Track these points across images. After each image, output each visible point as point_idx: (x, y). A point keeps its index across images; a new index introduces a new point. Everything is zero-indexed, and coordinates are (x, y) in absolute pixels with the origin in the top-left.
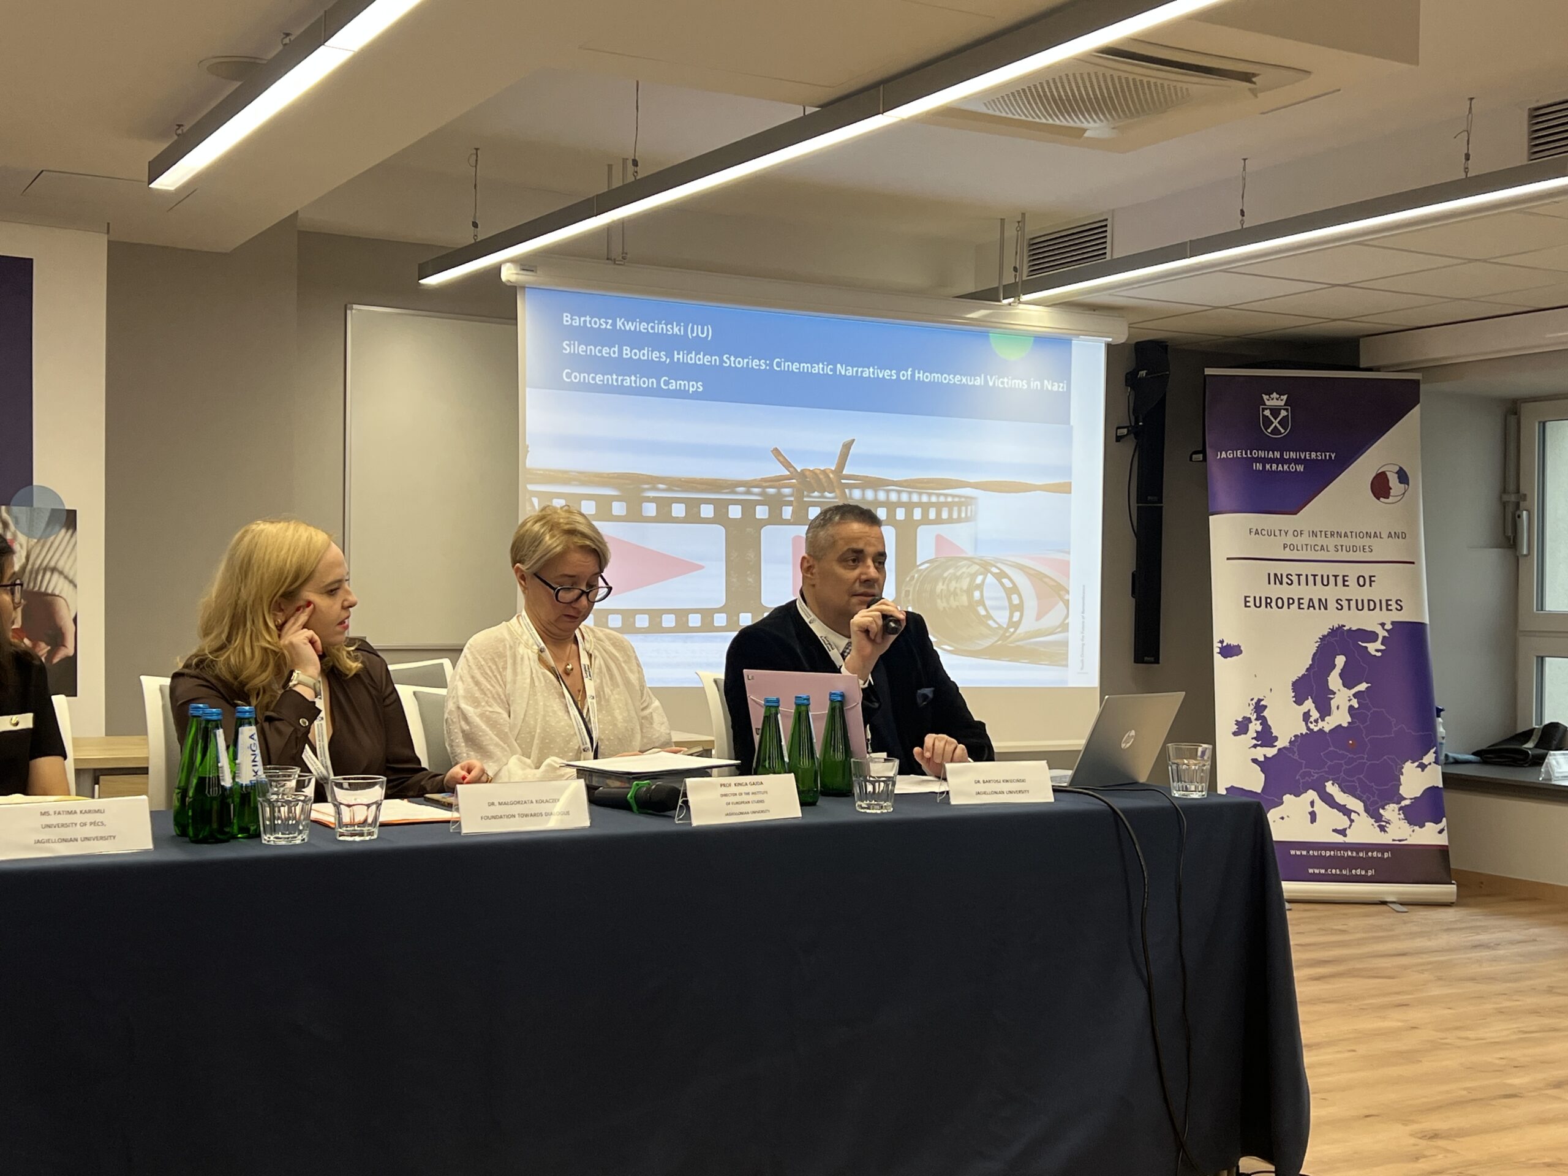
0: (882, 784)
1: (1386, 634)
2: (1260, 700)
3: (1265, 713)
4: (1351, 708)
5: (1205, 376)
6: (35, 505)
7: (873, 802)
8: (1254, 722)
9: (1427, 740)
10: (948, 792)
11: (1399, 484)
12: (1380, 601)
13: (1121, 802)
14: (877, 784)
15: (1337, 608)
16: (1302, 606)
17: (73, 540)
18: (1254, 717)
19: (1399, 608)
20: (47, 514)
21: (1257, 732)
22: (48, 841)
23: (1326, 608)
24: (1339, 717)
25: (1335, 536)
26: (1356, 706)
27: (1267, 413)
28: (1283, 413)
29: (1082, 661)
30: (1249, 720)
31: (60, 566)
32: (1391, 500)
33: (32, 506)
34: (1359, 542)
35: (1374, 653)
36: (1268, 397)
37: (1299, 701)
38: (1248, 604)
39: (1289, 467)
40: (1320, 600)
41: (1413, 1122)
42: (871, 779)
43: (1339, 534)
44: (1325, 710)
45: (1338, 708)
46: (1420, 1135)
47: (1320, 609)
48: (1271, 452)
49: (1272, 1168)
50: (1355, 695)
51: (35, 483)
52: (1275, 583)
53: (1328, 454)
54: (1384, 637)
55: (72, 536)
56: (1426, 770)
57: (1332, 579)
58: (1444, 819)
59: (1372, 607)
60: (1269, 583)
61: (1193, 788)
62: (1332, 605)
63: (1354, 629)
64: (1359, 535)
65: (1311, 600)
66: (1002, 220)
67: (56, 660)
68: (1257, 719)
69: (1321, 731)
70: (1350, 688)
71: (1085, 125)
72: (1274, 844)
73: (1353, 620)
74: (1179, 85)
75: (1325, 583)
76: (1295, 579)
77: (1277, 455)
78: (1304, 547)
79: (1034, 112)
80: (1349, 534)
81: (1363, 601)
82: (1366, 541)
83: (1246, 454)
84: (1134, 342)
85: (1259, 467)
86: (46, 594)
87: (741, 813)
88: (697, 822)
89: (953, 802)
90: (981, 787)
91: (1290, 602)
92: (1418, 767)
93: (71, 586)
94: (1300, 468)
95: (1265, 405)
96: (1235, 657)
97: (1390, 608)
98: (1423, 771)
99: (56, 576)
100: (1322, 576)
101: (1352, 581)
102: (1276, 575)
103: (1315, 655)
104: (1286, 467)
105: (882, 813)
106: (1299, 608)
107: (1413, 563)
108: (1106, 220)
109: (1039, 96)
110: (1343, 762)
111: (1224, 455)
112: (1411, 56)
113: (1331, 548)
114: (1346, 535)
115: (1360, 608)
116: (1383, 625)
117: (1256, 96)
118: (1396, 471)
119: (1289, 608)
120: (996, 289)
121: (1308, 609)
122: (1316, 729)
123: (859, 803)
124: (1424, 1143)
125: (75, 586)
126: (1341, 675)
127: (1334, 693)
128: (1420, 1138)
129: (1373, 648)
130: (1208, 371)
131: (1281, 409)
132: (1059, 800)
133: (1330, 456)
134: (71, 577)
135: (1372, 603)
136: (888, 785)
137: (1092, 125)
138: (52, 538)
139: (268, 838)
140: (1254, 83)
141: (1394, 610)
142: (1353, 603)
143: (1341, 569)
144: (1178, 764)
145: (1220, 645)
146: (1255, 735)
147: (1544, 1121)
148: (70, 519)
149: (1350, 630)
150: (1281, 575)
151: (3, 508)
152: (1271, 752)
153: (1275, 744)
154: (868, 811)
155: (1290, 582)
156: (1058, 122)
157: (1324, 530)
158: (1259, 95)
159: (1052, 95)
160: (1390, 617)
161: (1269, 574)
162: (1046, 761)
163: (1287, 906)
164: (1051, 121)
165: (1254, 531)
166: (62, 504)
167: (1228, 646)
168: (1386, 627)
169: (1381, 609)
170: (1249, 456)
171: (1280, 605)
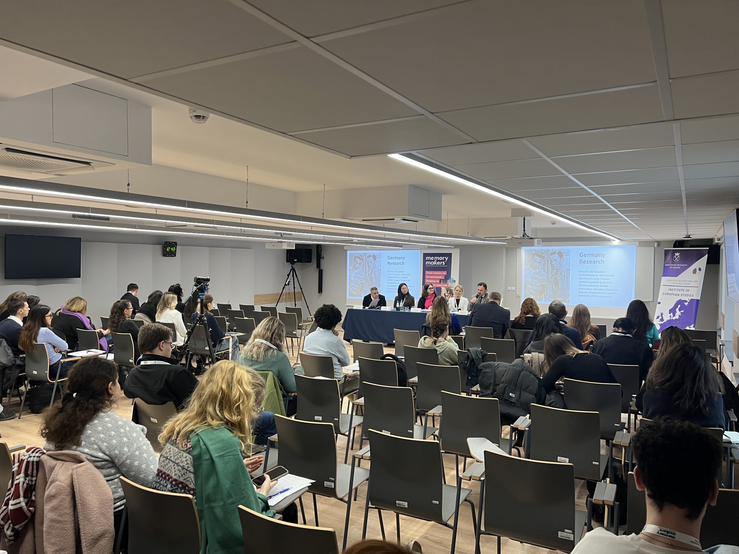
2: (662, 313)
6: (451, 279)
9: (693, 323)
11: (698, 271)
15: (681, 296)
19: (693, 296)
20: (452, 281)
21: (660, 319)
24: (677, 317)
26: (680, 315)
27: (675, 257)
28: (678, 257)
30: (659, 316)
32: (696, 274)
37: (670, 313)
38: (665, 294)
39: (678, 268)
44: (674, 315)
48: (675, 265)
52: (670, 290)
53: (685, 265)
54: (689, 302)
55: (454, 283)
57: (681, 290)
63: (683, 300)
76: (674, 290)
78: (677, 283)
82: (689, 283)
92: (689, 327)
95: (675, 255)
96: (659, 304)
101: (685, 290)
103: (675, 305)
107: (699, 288)
113: (682, 284)
114: (686, 281)
115: (685, 296)
118: (699, 268)
119: (671, 295)
122: (671, 319)
126: (679, 309)
129: (686, 304)
130: (665, 249)
135: (688, 295)
138: (452, 283)
143: (683, 288)
151: (448, 280)
153: (663, 321)
157: (682, 280)
160: (690, 298)
165: (669, 280)
166: (454, 279)
170: (670, 265)
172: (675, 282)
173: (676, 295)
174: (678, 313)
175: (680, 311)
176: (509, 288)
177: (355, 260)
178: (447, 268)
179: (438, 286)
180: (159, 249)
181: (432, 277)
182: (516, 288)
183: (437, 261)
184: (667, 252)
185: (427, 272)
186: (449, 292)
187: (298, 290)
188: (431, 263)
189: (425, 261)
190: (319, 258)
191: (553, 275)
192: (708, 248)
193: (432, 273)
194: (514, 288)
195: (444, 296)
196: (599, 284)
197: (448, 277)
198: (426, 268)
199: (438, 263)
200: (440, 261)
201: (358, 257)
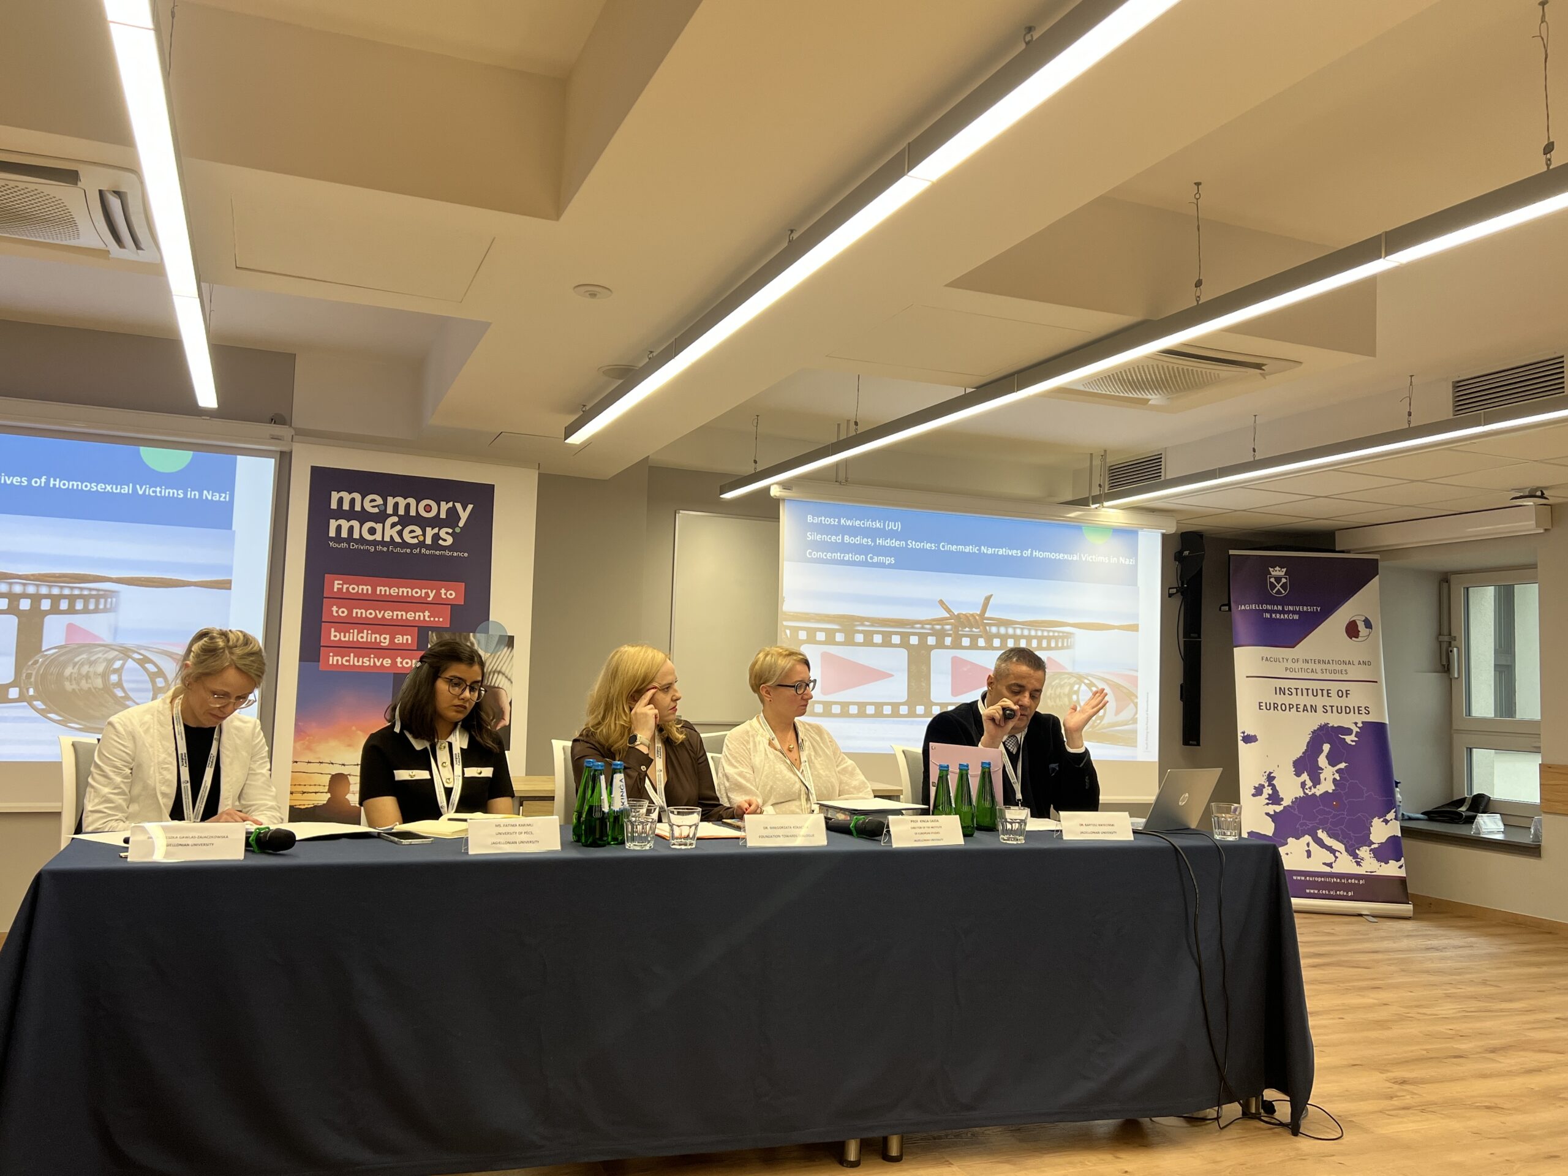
0: (1017, 824)
1: (1359, 730)
2: (1270, 773)
3: (1274, 782)
4: (1334, 779)
5: (1229, 556)
6: (490, 633)
7: (1011, 836)
8: (1267, 788)
9: (1389, 804)
10: (1061, 831)
11: (1365, 628)
12: (1354, 707)
13: (1179, 842)
14: (1014, 825)
15: (1324, 712)
16: (1299, 710)
17: (511, 655)
18: (1266, 784)
19: (1367, 712)
20: (497, 639)
21: (1269, 794)
22: (500, 843)
23: (1316, 712)
24: (1327, 786)
25: (1321, 662)
26: (1338, 778)
27: (1272, 580)
28: (1284, 580)
29: (1147, 744)
30: (1263, 786)
31: (503, 670)
32: (1360, 639)
33: (488, 633)
34: (1338, 667)
35: (1350, 743)
36: (1273, 569)
37: (1298, 774)
38: (1261, 708)
39: (1288, 616)
40: (1311, 706)
41: (1388, 1071)
42: (1010, 820)
43: (1324, 662)
44: (1316, 781)
45: (1325, 779)
46: (1393, 1081)
47: (1311, 712)
48: (1275, 606)
49: (1288, 1099)
50: (1337, 771)
51: (490, 620)
52: (1280, 694)
53: (1315, 608)
54: (1357, 732)
55: (511, 652)
56: (1389, 824)
57: (1320, 692)
58: (1403, 859)
59: (1348, 711)
60: (1276, 694)
61: (1229, 834)
62: (1320, 709)
63: (1336, 726)
64: (1339, 662)
65: (1305, 705)
66: (1091, 454)
67: (498, 728)
68: (1268, 786)
69: (1314, 795)
70: (1333, 766)
71: (1149, 397)
72: (1286, 873)
73: (1335, 720)
74: (1213, 371)
75: (1315, 694)
76: (1294, 691)
77: (1280, 608)
78: (1300, 670)
79: (1115, 388)
80: (1331, 662)
81: (1341, 707)
82: (1343, 667)
83: (1258, 607)
84: (1180, 533)
85: (1268, 616)
86: (494, 687)
87: (925, 840)
88: (895, 845)
89: (1065, 838)
90: (1084, 829)
91: (1291, 706)
92: (1383, 821)
93: (509, 682)
94: (1296, 617)
95: (1271, 574)
96: (1253, 743)
97: (1360, 712)
98: (1386, 824)
99: (500, 675)
100: (1313, 690)
101: (1333, 693)
102: (1280, 688)
103: (1308, 743)
104: (1286, 616)
105: (1017, 844)
106: (1297, 711)
107: (1376, 682)
108: (1161, 454)
109: (1119, 379)
110: (1329, 816)
111: (1243, 607)
112: (1372, 352)
113: (1319, 671)
114: (1329, 662)
115: (1340, 711)
116: (1356, 724)
117: (1265, 378)
118: (1363, 619)
119: (1290, 711)
120: (1088, 497)
121: (1304, 710)
122: (1310, 794)
123: (1002, 836)
124: (1396, 1087)
125: (512, 682)
126: (1327, 757)
127: (1323, 769)
128: (1394, 1083)
130: (1231, 552)
131: (1282, 578)
132: (1138, 839)
133: (1316, 609)
134: (509, 677)
135: (1348, 709)
136: (1021, 825)
137: (1154, 396)
138: (499, 653)
139: (629, 845)
140: (1263, 370)
141: (1364, 713)
142: (1335, 709)
143: (1325, 685)
144: (1218, 817)
145: (1242, 735)
146: (1267, 796)
147: (1484, 1076)
148: (510, 641)
149: (1333, 727)
150: (1284, 689)
151: (471, 634)
152: (1278, 808)
153: (1282, 803)
154: (1008, 842)
155: (1290, 693)
156: (1131, 395)
157: (1313, 659)
158: (1267, 377)
159: (1128, 380)
161: (1276, 688)
162: (1127, 813)
163: (1295, 915)
164: (1126, 395)
165: (1265, 658)
166: (506, 633)
167: (1248, 736)
168: (1358, 725)
169: (1354, 713)
170: (1261, 608)
171: (1284, 708)
172: (1290, 665)
174: (1329, 776)
175: (1332, 760)
178: (466, 567)
181: (370, 614)
183: (405, 521)
185: (337, 585)
188: (362, 531)
189: (319, 513)
193: (366, 589)
197: (470, 615)
198: (326, 559)
199: (411, 535)
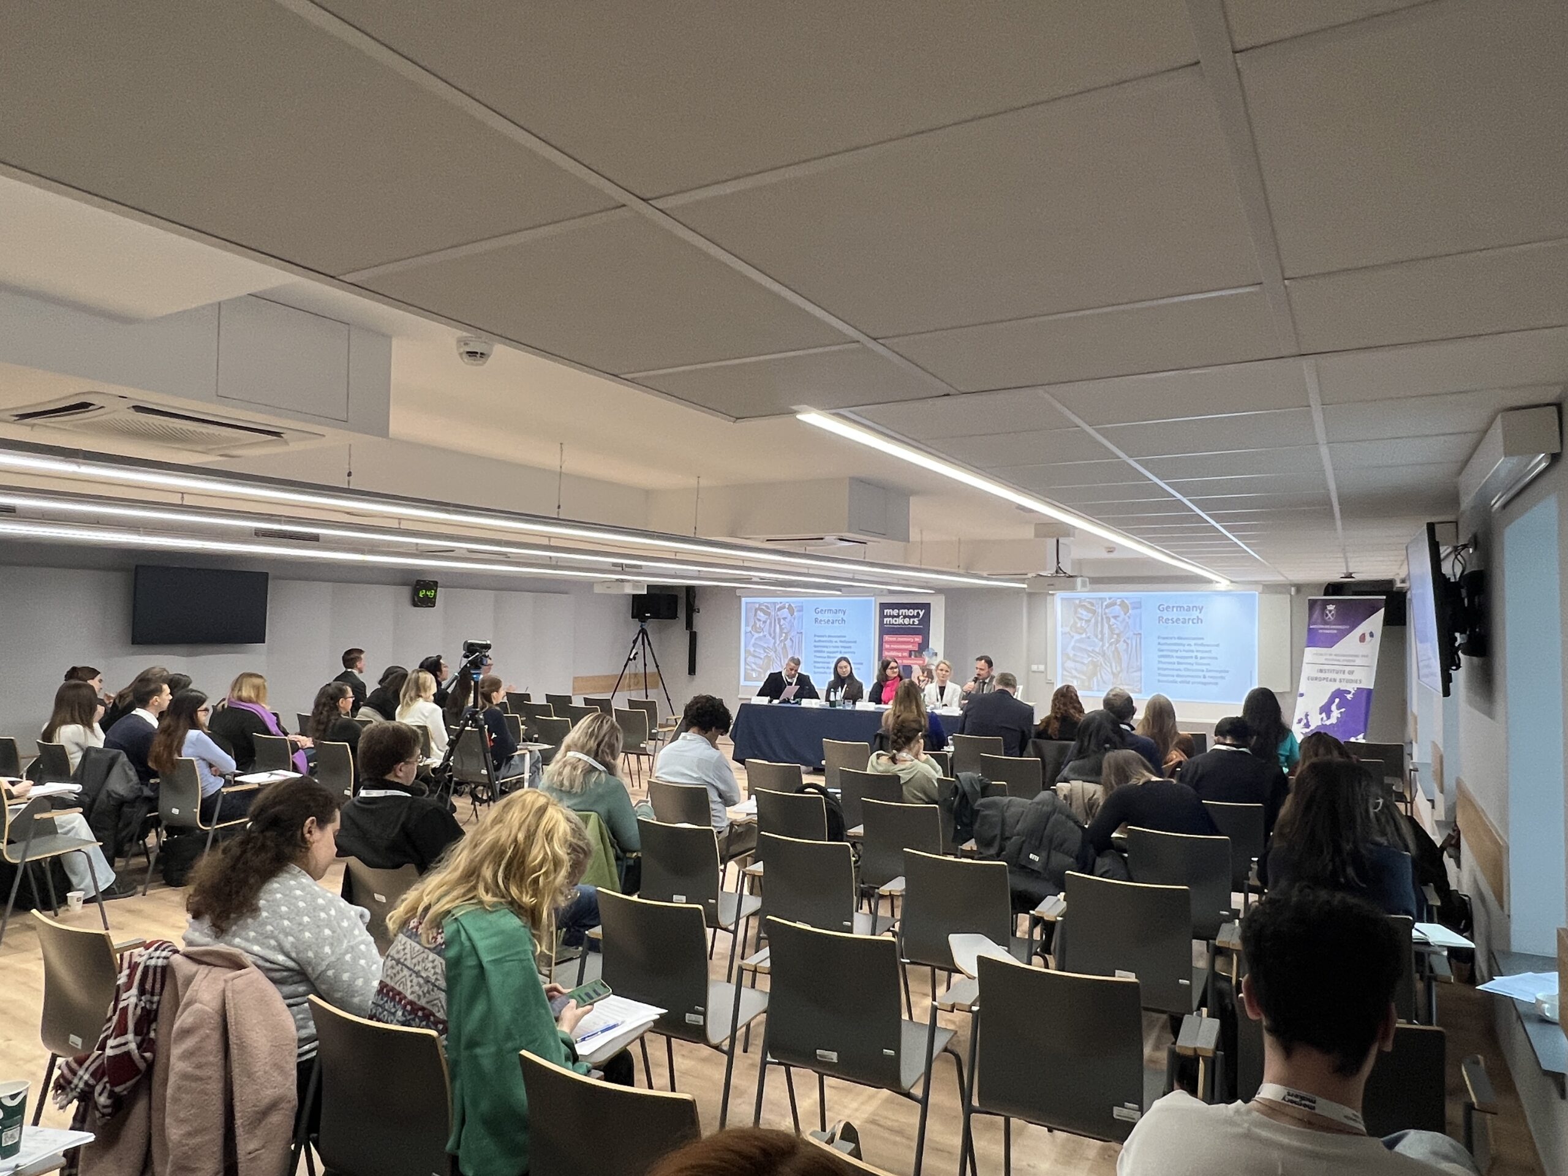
2: (1307, 713)
3: (1309, 717)
4: (1337, 717)
11: (1369, 637)
12: (1354, 680)
15: (1339, 682)
18: (1304, 718)
20: (932, 653)
21: (1304, 723)
24: (1333, 720)
25: (1343, 656)
26: (1340, 716)
27: (1328, 612)
28: (1333, 612)
32: (1365, 643)
33: (929, 650)
34: (1351, 658)
36: (1329, 606)
37: (1321, 714)
38: (1310, 679)
39: (1332, 632)
40: (1334, 679)
44: (1328, 718)
45: (1333, 717)
47: (1333, 682)
48: (1327, 626)
50: (1340, 713)
52: (1321, 672)
54: (1354, 693)
55: (936, 657)
59: (1351, 682)
64: (1352, 655)
70: (1338, 710)
73: (1344, 687)
75: (1337, 673)
77: (1330, 627)
78: (1332, 660)
81: (1349, 680)
82: (1354, 658)
85: (1322, 631)
94: (1335, 631)
95: (1327, 609)
96: (1303, 697)
97: (1357, 682)
100: (1336, 670)
101: (1346, 672)
102: (1321, 669)
103: (1329, 698)
106: (1326, 681)
107: (1370, 666)
113: (1342, 660)
114: (1346, 656)
115: (1347, 682)
116: (1353, 688)
118: (1370, 632)
119: (1323, 681)
126: (1337, 705)
127: (1333, 712)
129: (1349, 696)
130: (1310, 597)
131: (1333, 610)
133: (1346, 627)
142: (1345, 680)
143: (1342, 668)
145: (1300, 693)
149: (1342, 690)
155: (1325, 672)
157: (1340, 654)
160: (1356, 686)
165: (1318, 654)
166: (935, 651)
172: (1328, 657)
173: (1331, 680)
174: (1336, 714)
175: (1339, 708)
176: (1034, 667)
177: (756, 612)
178: (922, 630)
179: (906, 662)
180: (406, 592)
181: (896, 647)
182: (1046, 668)
183: (905, 617)
184: (1312, 604)
185: (887, 638)
186: (925, 674)
187: (651, 668)
188: (893, 621)
189: (882, 616)
190: (691, 610)
191: (1111, 644)
192: (1384, 597)
193: (895, 639)
194: (1042, 668)
195: (917, 682)
196: (1193, 661)
197: (924, 646)
198: (885, 630)
199: (907, 621)
200: (910, 617)
201: (762, 610)
